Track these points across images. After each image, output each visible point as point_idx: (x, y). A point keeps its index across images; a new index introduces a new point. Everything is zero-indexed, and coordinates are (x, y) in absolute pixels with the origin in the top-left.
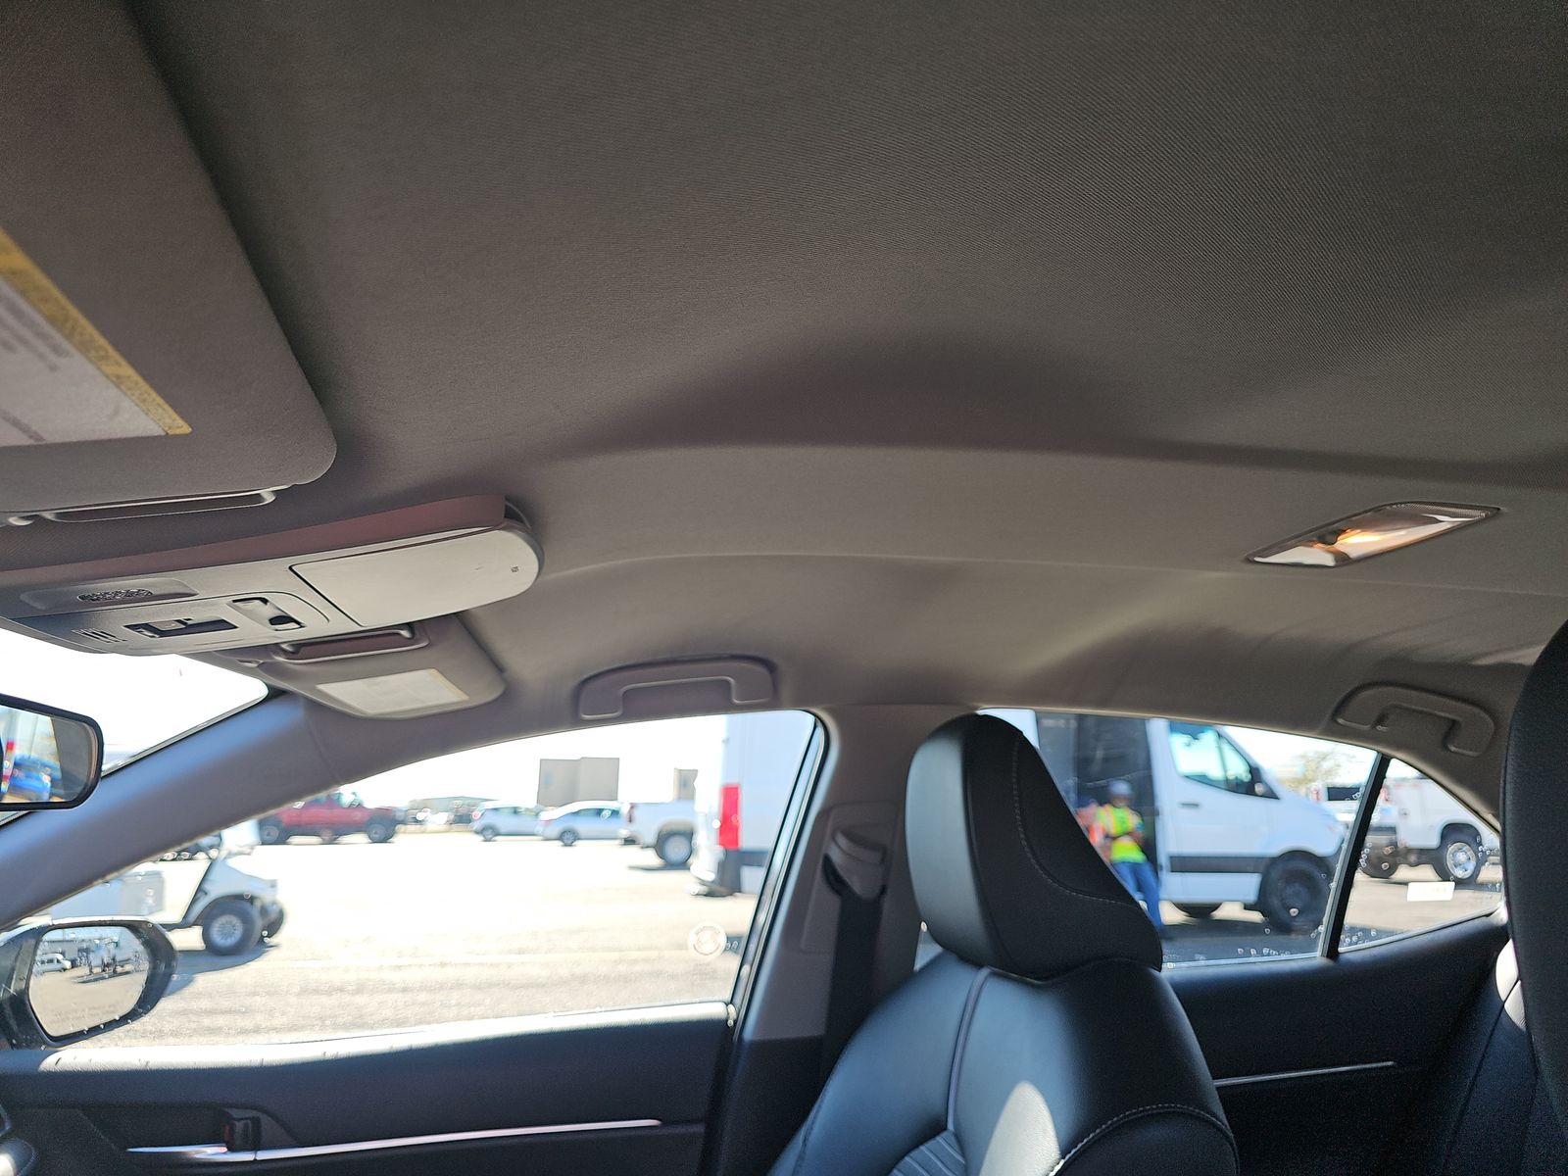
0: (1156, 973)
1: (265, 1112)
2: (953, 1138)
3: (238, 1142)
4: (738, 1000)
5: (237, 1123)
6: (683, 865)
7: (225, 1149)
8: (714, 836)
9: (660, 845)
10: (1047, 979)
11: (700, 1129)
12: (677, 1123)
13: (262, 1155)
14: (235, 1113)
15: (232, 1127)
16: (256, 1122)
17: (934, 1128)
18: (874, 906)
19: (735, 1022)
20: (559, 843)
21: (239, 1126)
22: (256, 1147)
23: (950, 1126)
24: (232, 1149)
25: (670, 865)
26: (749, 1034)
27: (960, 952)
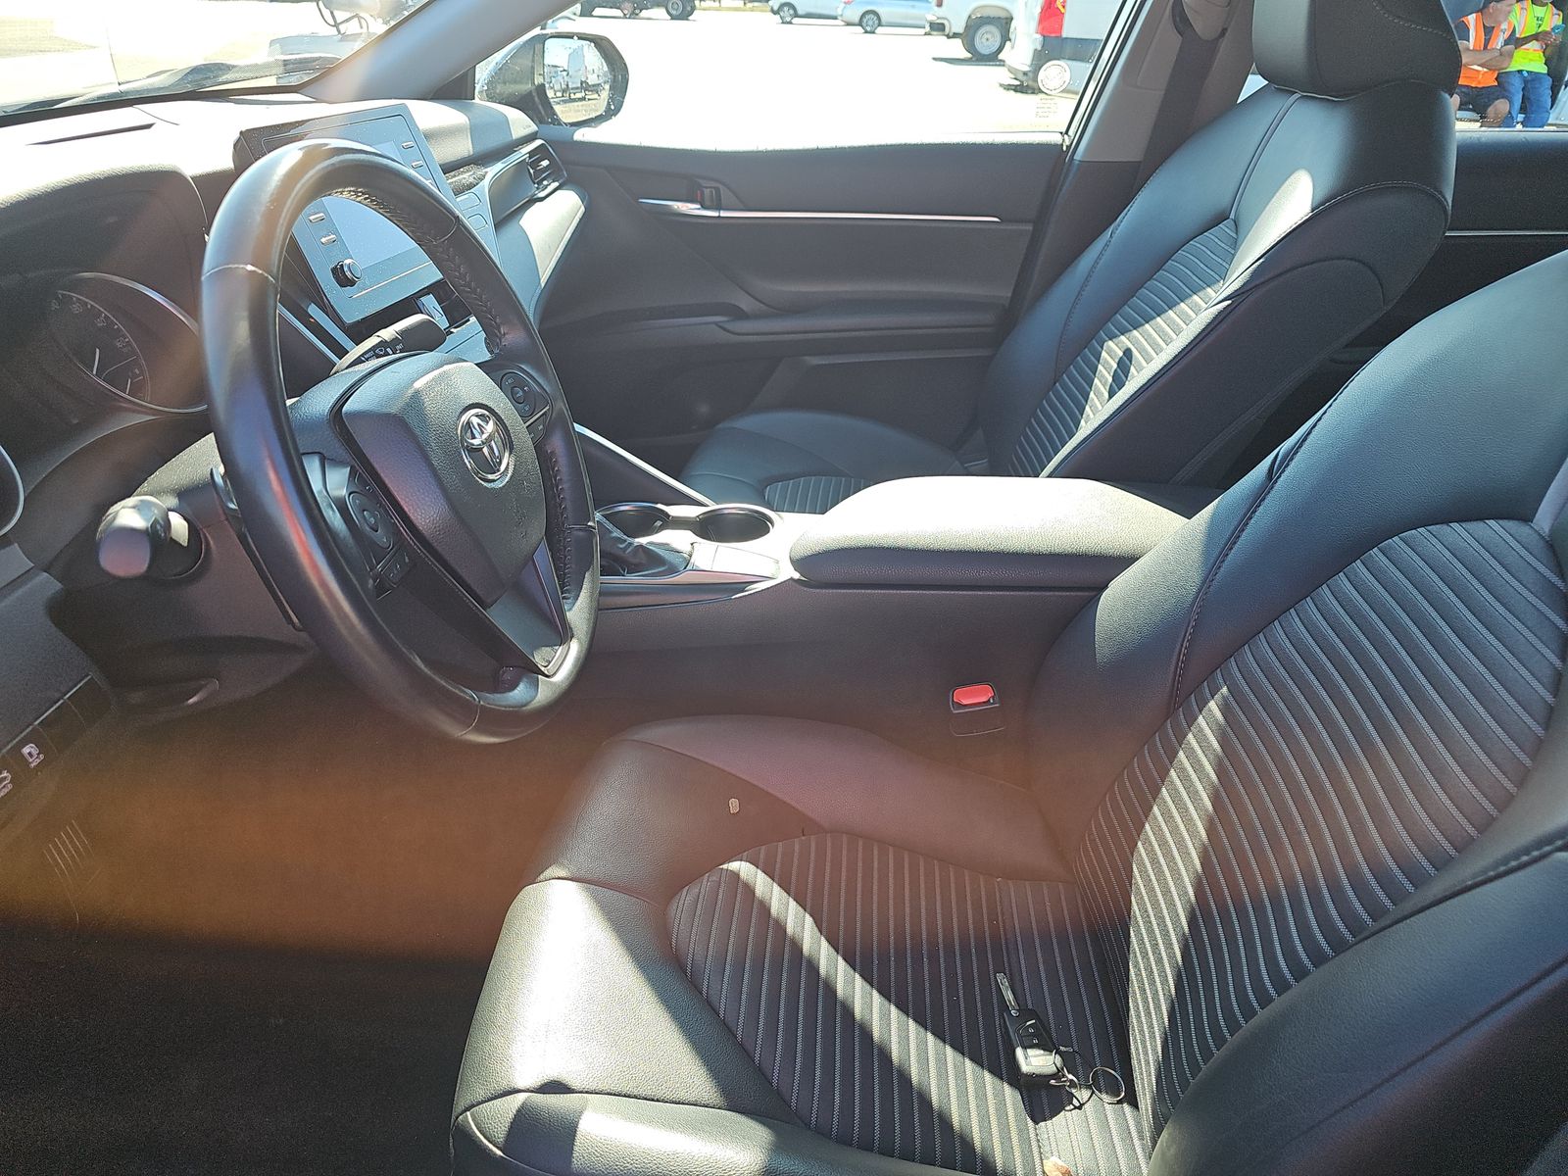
0: (1447, 96)
1: (724, 184)
2: (1233, 223)
3: (708, 203)
4: (1071, 133)
5: (705, 190)
6: (992, 58)
7: (699, 206)
8: (1034, 24)
9: (968, 36)
10: (1346, 95)
11: (1030, 227)
12: (1010, 221)
13: (723, 214)
14: (704, 183)
15: (702, 193)
16: (717, 190)
17: (1221, 218)
18: (1212, 46)
19: (1068, 147)
20: (859, 29)
21: (707, 192)
22: (719, 208)
23: (1232, 216)
24: (704, 207)
25: (979, 58)
26: (1078, 156)
27: (1280, 82)
